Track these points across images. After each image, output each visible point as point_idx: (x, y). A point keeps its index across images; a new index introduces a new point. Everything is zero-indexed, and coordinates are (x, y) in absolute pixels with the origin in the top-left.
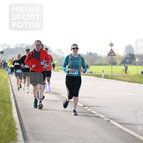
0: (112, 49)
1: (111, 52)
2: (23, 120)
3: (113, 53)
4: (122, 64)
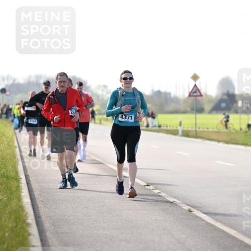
0: (195, 85)
1: (194, 91)
2: (40, 209)
3: (198, 92)
4: (214, 112)
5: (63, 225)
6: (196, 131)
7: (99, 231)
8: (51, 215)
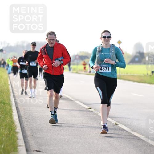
2: (24, 123)
4: (131, 64)
5: (38, 133)
6: (120, 75)
7: (60, 136)
8: (31, 127)
